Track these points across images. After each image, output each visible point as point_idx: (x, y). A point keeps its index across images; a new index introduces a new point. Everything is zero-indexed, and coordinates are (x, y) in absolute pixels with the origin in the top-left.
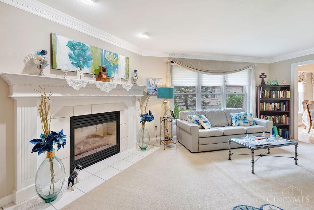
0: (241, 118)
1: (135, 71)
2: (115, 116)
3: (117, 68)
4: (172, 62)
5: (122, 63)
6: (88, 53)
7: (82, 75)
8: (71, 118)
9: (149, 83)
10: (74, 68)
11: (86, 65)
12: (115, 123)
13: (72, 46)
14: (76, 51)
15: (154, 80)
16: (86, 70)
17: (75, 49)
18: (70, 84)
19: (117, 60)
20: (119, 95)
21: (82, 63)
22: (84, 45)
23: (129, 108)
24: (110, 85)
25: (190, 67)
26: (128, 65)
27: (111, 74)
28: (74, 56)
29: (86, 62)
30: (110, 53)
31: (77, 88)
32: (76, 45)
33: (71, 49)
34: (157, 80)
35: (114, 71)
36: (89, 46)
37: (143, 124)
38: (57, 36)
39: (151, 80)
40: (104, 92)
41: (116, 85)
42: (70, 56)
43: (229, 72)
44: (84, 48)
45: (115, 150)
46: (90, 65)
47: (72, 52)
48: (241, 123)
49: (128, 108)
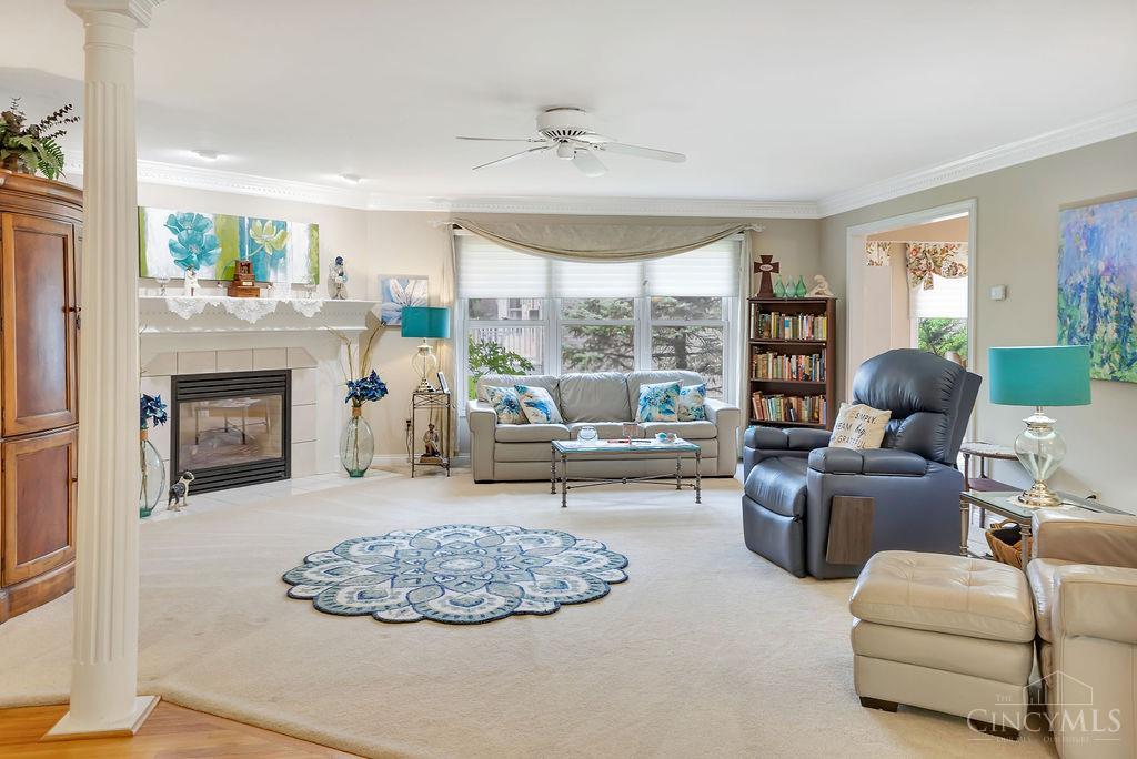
0: (658, 399)
1: (339, 261)
2: (279, 383)
3: (284, 256)
4: (456, 227)
5: (297, 244)
6: (209, 233)
7: (196, 286)
8: (174, 378)
9: (386, 293)
10: (180, 272)
11: (204, 262)
12: (278, 399)
13: (175, 224)
14: (183, 233)
15: (404, 281)
16: (205, 272)
17: (182, 229)
18: (173, 307)
19: (284, 236)
20: (288, 328)
21: (195, 258)
22: (200, 217)
23: (320, 362)
24: (261, 304)
25: (515, 242)
26: (318, 245)
27: (265, 274)
28: (179, 245)
29: (203, 255)
30: (264, 222)
31: (185, 315)
32: (184, 220)
33: (175, 232)
34: (412, 282)
35: (274, 265)
36: (211, 217)
37: (357, 406)
38: (147, 210)
39: (393, 283)
40: (246, 323)
41: (275, 304)
42: (172, 247)
43: (652, 252)
44: (200, 224)
45: (278, 469)
46: (213, 259)
47: (175, 238)
48: (655, 412)
49: (316, 362)
